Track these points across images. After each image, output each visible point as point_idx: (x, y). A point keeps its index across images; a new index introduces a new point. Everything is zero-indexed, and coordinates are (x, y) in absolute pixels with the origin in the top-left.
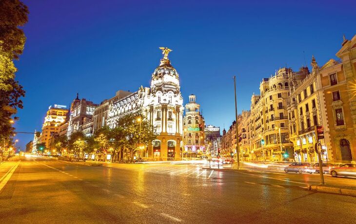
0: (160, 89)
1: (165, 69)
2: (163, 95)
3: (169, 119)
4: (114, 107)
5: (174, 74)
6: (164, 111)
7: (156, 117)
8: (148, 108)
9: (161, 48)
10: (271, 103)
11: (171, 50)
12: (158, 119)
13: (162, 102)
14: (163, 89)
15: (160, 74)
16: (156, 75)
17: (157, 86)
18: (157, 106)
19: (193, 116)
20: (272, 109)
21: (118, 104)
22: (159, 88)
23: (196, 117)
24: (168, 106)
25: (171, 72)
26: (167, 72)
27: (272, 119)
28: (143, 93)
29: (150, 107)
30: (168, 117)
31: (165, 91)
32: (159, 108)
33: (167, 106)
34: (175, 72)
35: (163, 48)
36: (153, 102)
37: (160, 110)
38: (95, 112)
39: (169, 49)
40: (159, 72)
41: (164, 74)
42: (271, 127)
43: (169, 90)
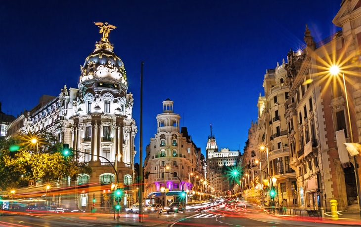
0: (91, 91)
1: (100, 57)
2: (95, 100)
3: (105, 139)
4: (31, 122)
5: (117, 66)
6: (96, 126)
7: (83, 136)
8: (72, 122)
9: (97, 24)
10: (276, 108)
11: (114, 27)
12: (86, 139)
13: (93, 110)
14: (96, 90)
15: (92, 65)
16: (86, 67)
17: (86, 86)
18: (85, 118)
19: (169, 134)
20: (277, 118)
21: (37, 117)
22: (89, 89)
23: (173, 135)
24: (103, 117)
25: (109, 62)
26: (103, 62)
27: (278, 134)
28: (67, 97)
29: (75, 120)
30: (102, 135)
31: (99, 93)
32: (87, 121)
33: (100, 117)
34: (117, 62)
35: (101, 24)
36: (80, 112)
37: (89, 125)
38: (8, 131)
39: (110, 26)
40: (90, 63)
41: (98, 64)
42: (276, 146)
43: (105, 92)
